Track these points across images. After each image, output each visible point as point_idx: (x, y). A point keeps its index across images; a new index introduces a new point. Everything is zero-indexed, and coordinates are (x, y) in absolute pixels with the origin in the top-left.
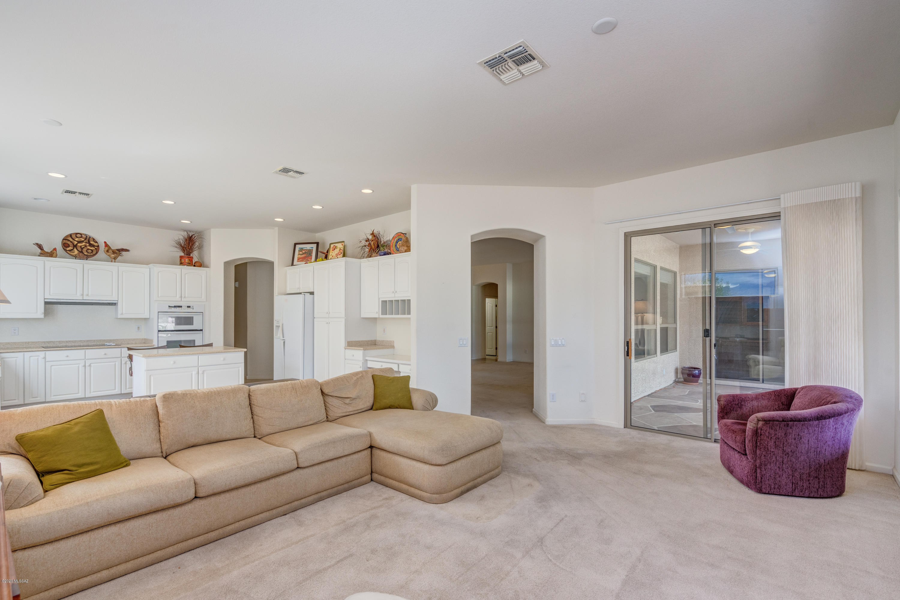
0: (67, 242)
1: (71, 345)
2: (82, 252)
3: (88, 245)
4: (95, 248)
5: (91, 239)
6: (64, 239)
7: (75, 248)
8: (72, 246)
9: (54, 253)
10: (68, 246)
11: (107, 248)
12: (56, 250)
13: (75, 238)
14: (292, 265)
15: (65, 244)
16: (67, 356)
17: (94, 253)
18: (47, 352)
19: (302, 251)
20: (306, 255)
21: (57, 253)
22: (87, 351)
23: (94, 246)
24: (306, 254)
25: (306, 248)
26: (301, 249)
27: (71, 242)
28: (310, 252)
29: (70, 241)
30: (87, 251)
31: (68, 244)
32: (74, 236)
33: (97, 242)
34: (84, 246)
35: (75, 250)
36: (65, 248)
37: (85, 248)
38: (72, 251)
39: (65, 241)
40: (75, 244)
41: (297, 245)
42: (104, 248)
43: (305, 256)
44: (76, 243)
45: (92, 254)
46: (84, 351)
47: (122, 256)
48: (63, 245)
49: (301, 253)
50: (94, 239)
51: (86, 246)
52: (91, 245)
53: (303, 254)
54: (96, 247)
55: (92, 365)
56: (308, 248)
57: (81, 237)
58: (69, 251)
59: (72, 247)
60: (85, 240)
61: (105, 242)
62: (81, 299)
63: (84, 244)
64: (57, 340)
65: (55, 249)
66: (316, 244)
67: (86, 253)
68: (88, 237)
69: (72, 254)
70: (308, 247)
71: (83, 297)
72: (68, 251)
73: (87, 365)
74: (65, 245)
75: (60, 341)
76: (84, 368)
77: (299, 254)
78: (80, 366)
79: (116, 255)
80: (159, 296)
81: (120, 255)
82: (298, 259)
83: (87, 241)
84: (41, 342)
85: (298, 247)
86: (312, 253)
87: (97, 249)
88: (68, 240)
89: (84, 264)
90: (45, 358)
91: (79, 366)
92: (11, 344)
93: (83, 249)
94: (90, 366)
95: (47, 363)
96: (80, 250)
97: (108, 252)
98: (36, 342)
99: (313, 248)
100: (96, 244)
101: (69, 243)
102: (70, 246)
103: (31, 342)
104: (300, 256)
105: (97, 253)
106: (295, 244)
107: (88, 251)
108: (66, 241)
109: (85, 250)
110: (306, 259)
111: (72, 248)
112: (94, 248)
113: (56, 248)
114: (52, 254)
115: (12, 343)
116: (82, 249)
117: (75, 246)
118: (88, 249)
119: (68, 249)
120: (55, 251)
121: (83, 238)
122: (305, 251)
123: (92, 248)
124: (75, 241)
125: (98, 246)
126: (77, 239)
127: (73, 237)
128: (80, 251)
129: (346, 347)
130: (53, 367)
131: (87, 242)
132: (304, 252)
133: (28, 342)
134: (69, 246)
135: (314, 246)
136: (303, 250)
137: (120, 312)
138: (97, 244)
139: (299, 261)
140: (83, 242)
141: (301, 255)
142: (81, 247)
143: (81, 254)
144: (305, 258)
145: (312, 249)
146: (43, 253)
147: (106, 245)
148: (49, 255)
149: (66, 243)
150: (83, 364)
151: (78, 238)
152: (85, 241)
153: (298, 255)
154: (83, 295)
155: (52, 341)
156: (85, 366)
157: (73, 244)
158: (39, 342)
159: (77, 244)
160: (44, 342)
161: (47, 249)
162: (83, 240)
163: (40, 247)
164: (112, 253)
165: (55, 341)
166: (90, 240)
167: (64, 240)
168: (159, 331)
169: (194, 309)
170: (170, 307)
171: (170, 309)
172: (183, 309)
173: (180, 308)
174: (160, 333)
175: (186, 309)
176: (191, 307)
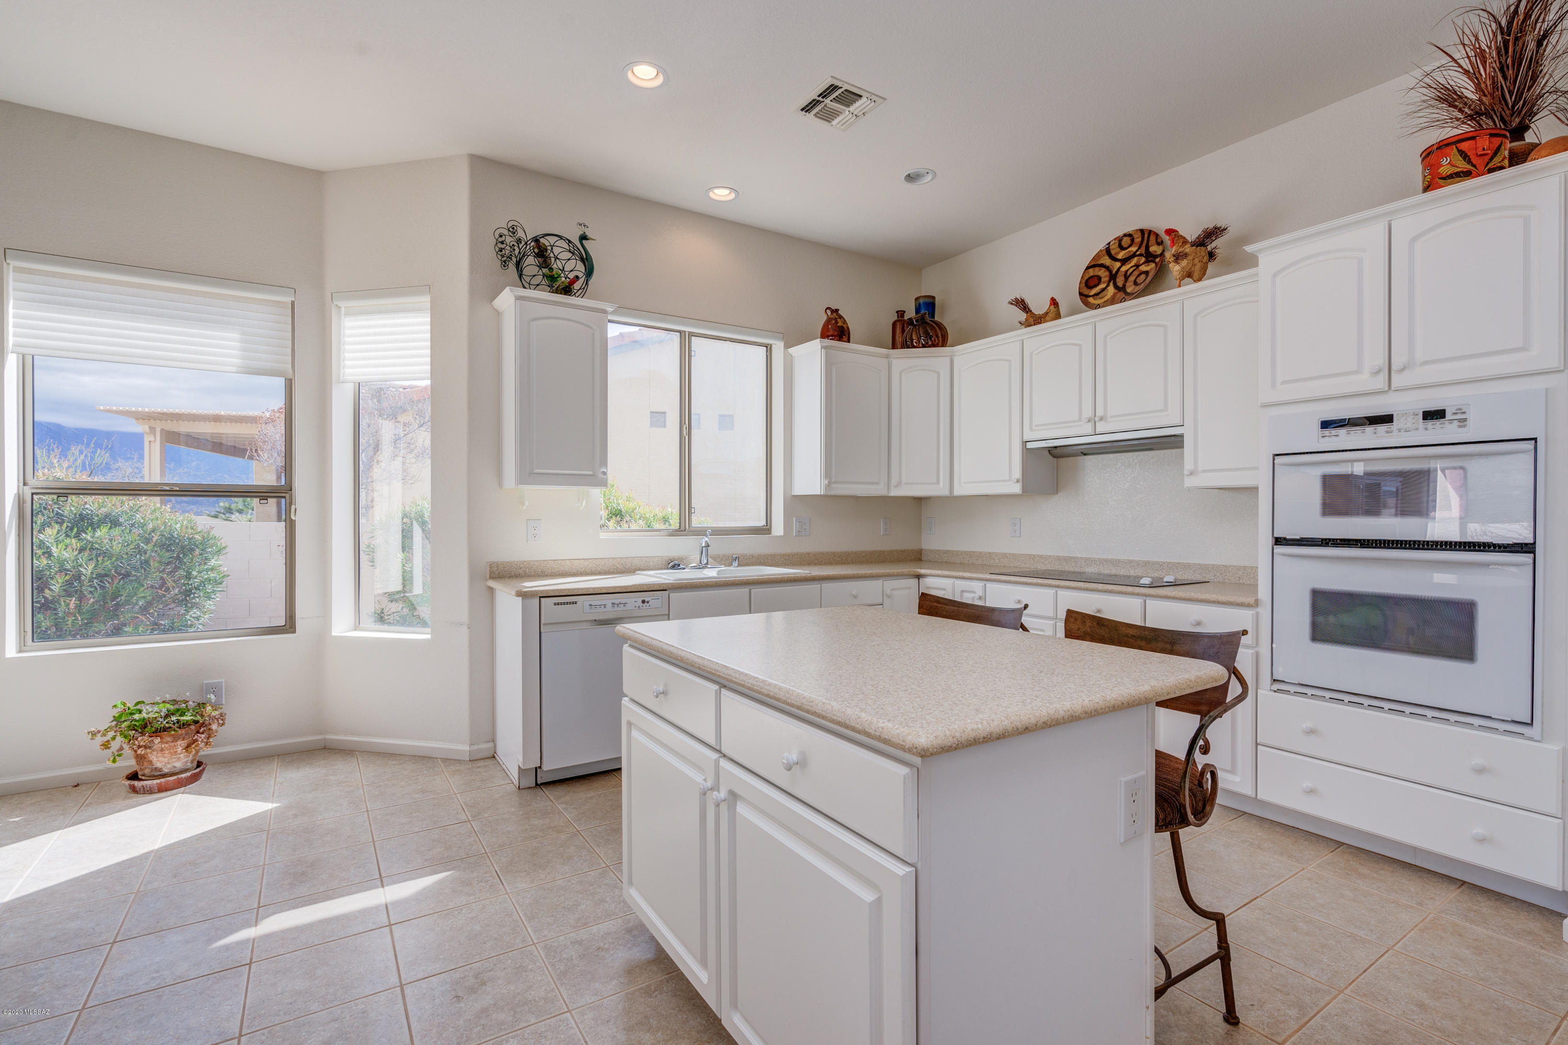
0: (1094, 272)
1: (1109, 571)
2: (1122, 288)
3: (1141, 261)
4: (1156, 264)
5: (1152, 239)
6: (1088, 268)
7: (1111, 284)
8: (1106, 279)
10: (1095, 282)
11: (1172, 251)
13: (1118, 253)
15: (1088, 280)
17: (1152, 276)
21: (1057, 310)
23: (1152, 259)
27: (1106, 267)
30: (1134, 280)
31: (1096, 276)
32: (1115, 248)
34: (1134, 268)
35: (1110, 287)
36: (1086, 292)
37: (1134, 273)
38: (1101, 294)
40: (1114, 271)
44: (1116, 265)
47: (1214, 259)
48: (1081, 284)
50: (1157, 237)
51: (1137, 267)
52: (1148, 257)
54: (1158, 260)
57: (1131, 243)
58: (1093, 296)
59: (1104, 283)
60: (1139, 249)
61: (1169, 231)
62: (1091, 432)
63: (1134, 261)
67: (1131, 289)
68: (1145, 236)
69: (1097, 302)
71: (1094, 427)
72: (1089, 299)
74: (1089, 284)
80: (1280, 380)
81: (1206, 256)
83: (1143, 248)
84: (1054, 558)
87: (1160, 264)
88: (1102, 266)
89: (1097, 322)
93: (1130, 278)
96: (1121, 283)
98: (1045, 558)
100: (1158, 250)
101: (1100, 271)
102: (1101, 280)
103: (1038, 556)
105: (1155, 277)
107: (1137, 279)
111: (1103, 286)
112: (1153, 265)
114: (1048, 315)
115: (1011, 555)
116: (1127, 279)
117: (1113, 277)
118: (1141, 274)
119: (1092, 292)
120: (1057, 304)
121: (1135, 244)
123: (1150, 266)
124: (1115, 262)
126: (1120, 255)
127: (1113, 252)
131: (1142, 251)
133: (1034, 556)
134: (1097, 284)
137: (1188, 468)
138: (1160, 246)
140: (1134, 255)
142: (1126, 273)
143: (1119, 294)
146: (1029, 319)
148: (1040, 319)
149: (1092, 276)
151: (1125, 248)
152: (1138, 253)
154: (1093, 420)
157: (1109, 272)
158: (1050, 556)
159: (1118, 270)
160: (1059, 559)
161: (1039, 306)
162: (1136, 248)
163: (1021, 304)
166: (1149, 243)
167: (1090, 270)
168: (1278, 541)
169: (1471, 423)
170: (1325, 425)
171: (1330, 436)
172: (1399, 430)
173: (1382, 428)
174: (1279, 549)
175: (1417, 429)
176: (1449, 416)
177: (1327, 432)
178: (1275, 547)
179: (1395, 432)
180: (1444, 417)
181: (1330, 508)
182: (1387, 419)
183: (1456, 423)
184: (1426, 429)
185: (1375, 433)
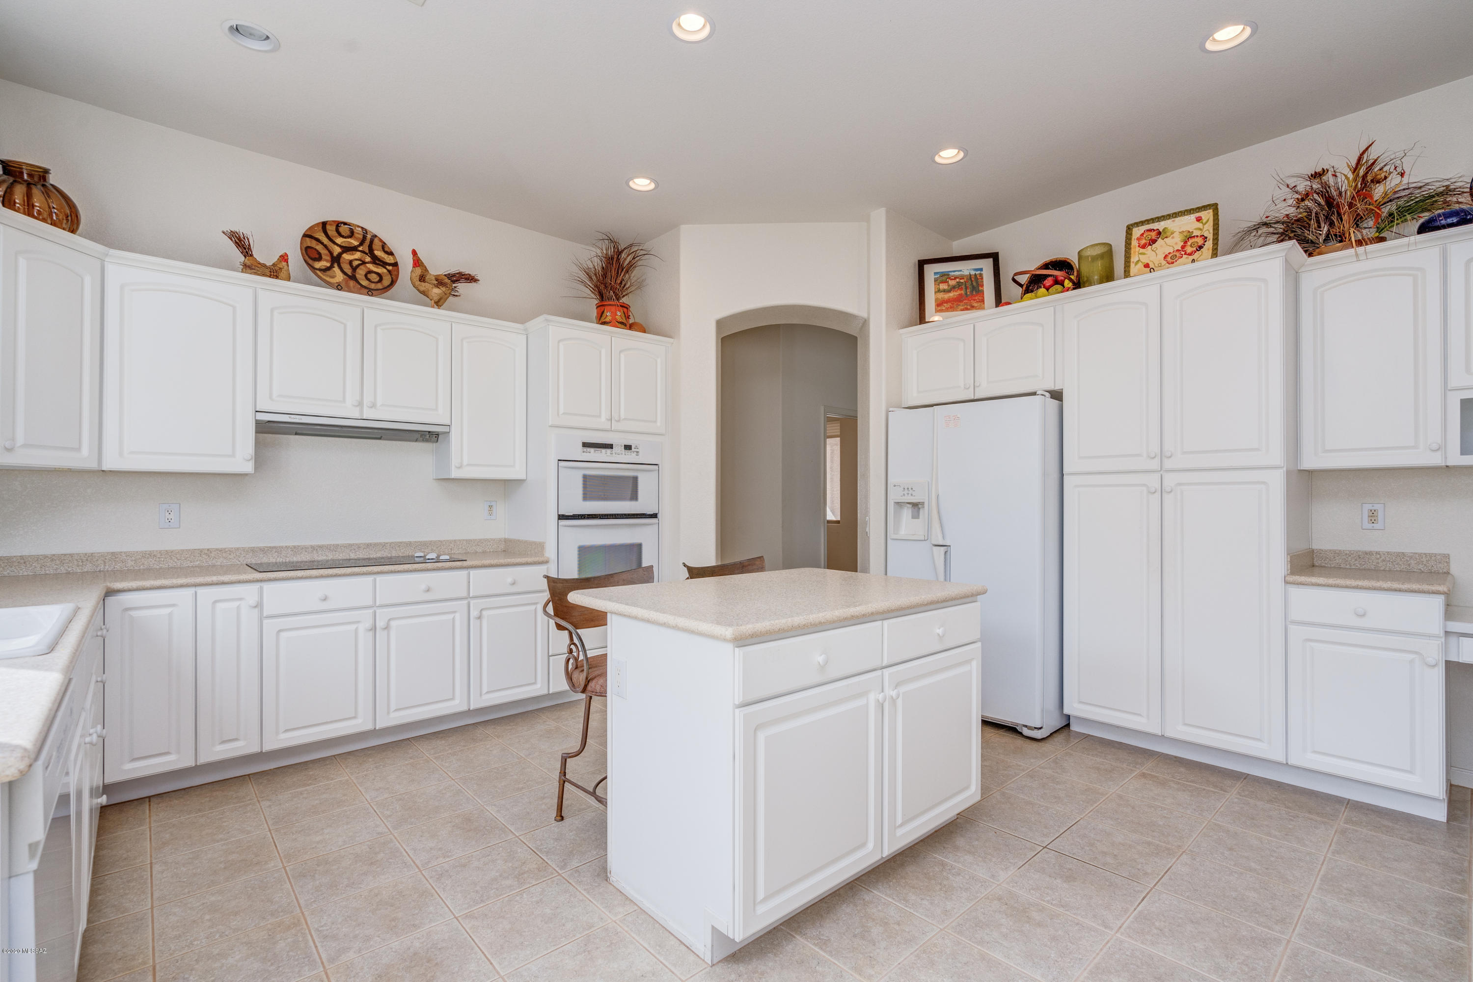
0: (313, 244)
1: (325, 558)
2: (353, 277)
3: (368, 259)
4: (389, 271)
5: (377, 244)
6: (305, 236)
7: (336, 265)
8: (329, 258)
9: (280, 268)
10: (317, 256)
11: (418, 271)
12: (287, 261)
13: (336, 236)
14: (922, 320)
15: (309, 250)
16: (325, 599)
17: (387, 281)
18: (267, 586)
19: (947, 282)
20: (963, 292)
21: (288, 270)
22: (380, 579)
23: (384, 264)
24: (961, 289)
25: (958, 271)
26: (943, 278)
27: (326, 246)
28: (974, 284)
29: (322, 243)
30: (366, 276)
31: (316, 249)
32: (331, 230)
33: (391, 253)
34: (360, 262)
35: (336, 269)
36: (310, 262)
37: (361, 267)
38: (328, 273)
39: (309, 242)
40: (335, 254)
41: (925, 266)
42: (412, 271)
43: (961, 295)
44: (337, 250)
45: (379, 286)
46: (370, 579)
47: (457, 296)
48: (304, 252)
49: (943, 286)
50: (384, 246)
51: (364, 263)
52: (376, 260)
53: (953, 288)
54: (390, 268)
55: (393, 624)
56: (966, 273)
57: (352, 234)
58: (320, 270)
59: (327, 261)
60: (361, 244)
61: (414, 253)
62: (357, 416)
63: (358, 255)
64: (287, 544)
65: (284, 258)
66: (991, 259)
67: (365, 283)
68: (369, 237)
69: (328, 279)
70: (966, 268)
71: (361, 411)
72: (318, 272)
73: (380, 624)
74: (310, 255)
75: (295, 547)
76: (371, 634)
77: (938, 291)
78: (362, 628)
79: (444, 289)
80: (561, 412)
81: (453, 293)
82: (938, 305)
83: (365, 247)
84: (244, 549)
85: (931, 271)
86: (982, 286)
87: (394, 273)
88: (318, 240)
89: (365, 308)
90: (259, 606)
91: (356, 630)
92: (159, 555)
93: (358, 270)
94: (387, 628)
95: (265, 622)
96: (349, 271)
97: (424, 281)
98: (230, 551)
99: (981, 270)
100: (389, 259)
101: (319, 247)
102: (324, 257)
103: (217, 550)
104: (941, 296)
105: (393, 283)
106: (922, 264)
107: (369, 276)
108: (311, 242)
109: (361, 273)
110: (966, 304)
111: (328, 265)
112: (385, 271)
113: (286, 255)
114: (275, 272)
115: (160, 552)
116: (354, 269)
117: (336, 260)
118: (370, 272)
119: (318, 265)
120: (284, 264)
121: (356, 239)
122: (958, 280)
123: (381, 270)
124: (335, 246)
125: (395, 265)
126: (339, 240)
127: (330, 233)
128: (350, 274)
129: (1288, 579)
130: (283, 635)
131: (367, 252)
132: (952, 283)
133: (208, 550)
134: (319, 258)
135: (986, 266)
136: (949, 278)
137: (455, 461)
138: (391, 257)
139: (941, 311)
140: (354, 249)
141: (944, 291)
142: (351, 262)
143: (352, 283)
144: (961, 301)
145: (979, 272)
146: (252, 266)
147: (417, 263)
148: (267, 272)
149: (313, 248)
150: (368, 624)
151: (345, 237)
152: (360, 249)
153: (935, 292)
154: (360, 404)
155: (275, 547)
156: (374, 629)
157: (331, 253)
158: (238, 549)
159: (340, 255)
160: (253, 550)
162: (356, 243)
163: (240, 241)
164: (436, 282)
165: (282, 547)
166: (374, 247)
167: (308, 239)
168: (561, 517)
169: (640, 454)
170: (586, 445)
171: (586, 452)
172: (616, 453)
173: (609, 451)
174: (563, 522)
175: (622, 454)
176: (633, 449)
177: (585, 449)
178: (559, 521)
179: (614, 455)
180: (631, 449)
181: (586, 498)
182: (610, 446)
183: (635, 453)
184: (625, 454)
185: (606, 453)
